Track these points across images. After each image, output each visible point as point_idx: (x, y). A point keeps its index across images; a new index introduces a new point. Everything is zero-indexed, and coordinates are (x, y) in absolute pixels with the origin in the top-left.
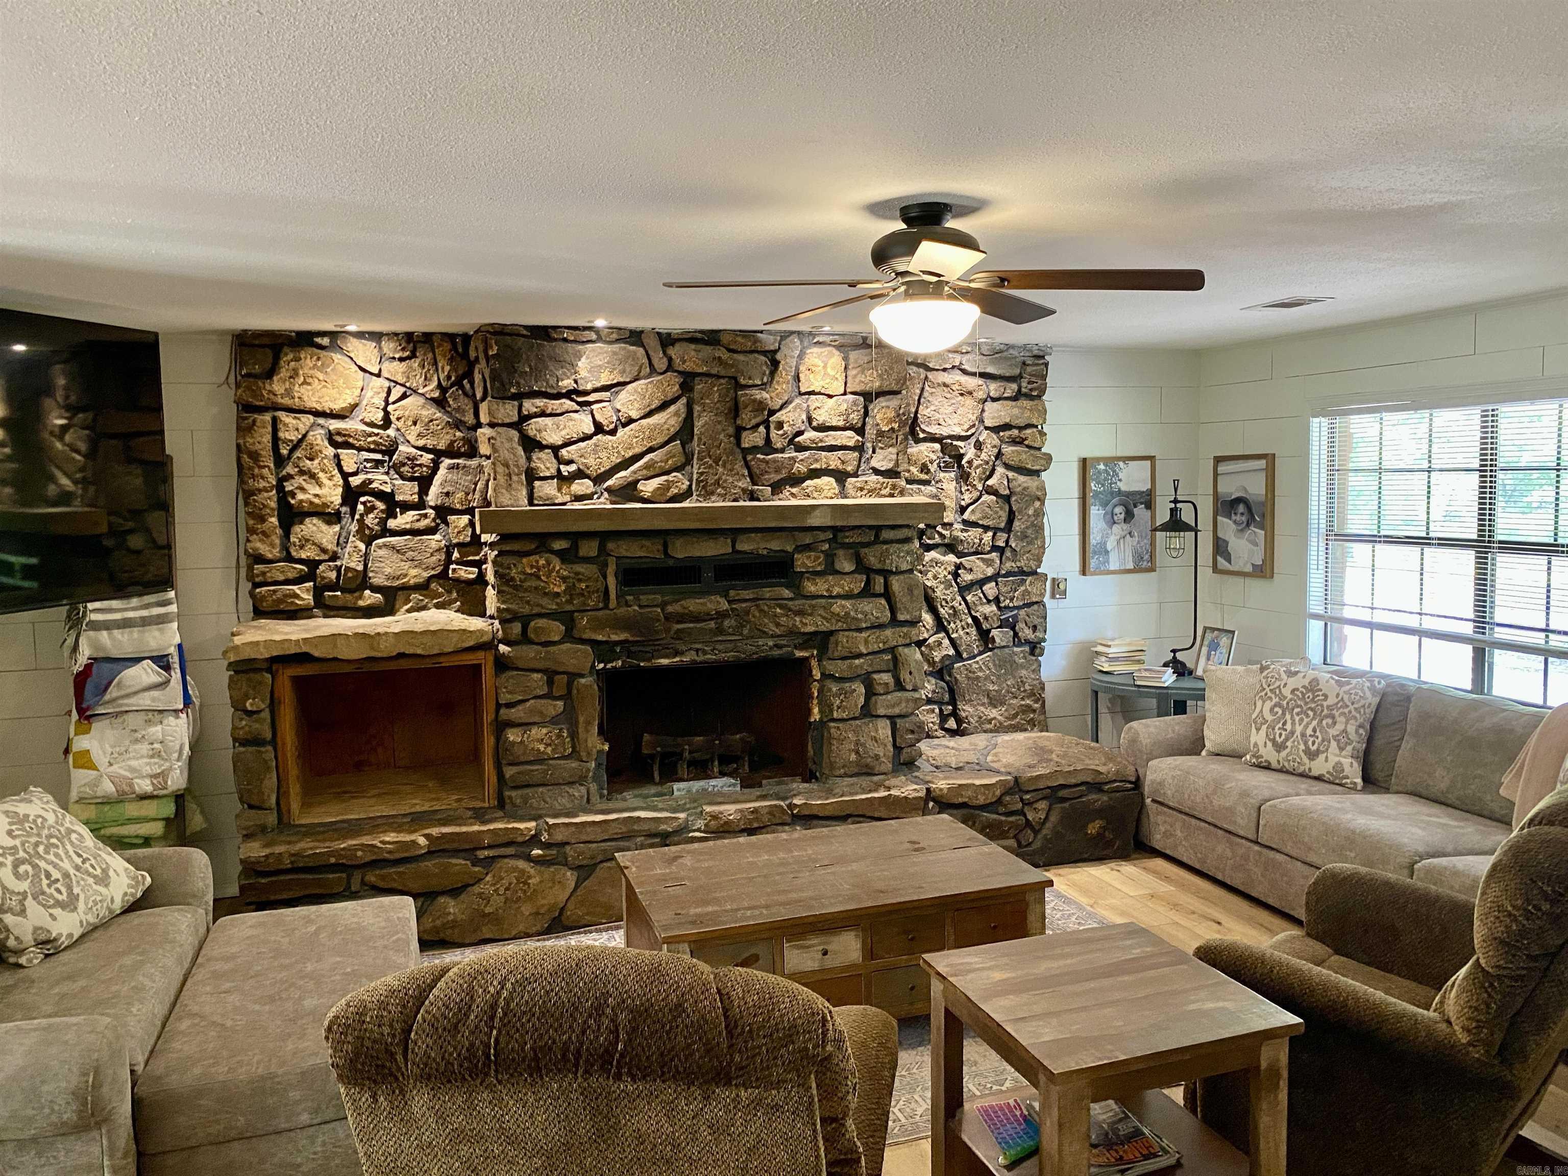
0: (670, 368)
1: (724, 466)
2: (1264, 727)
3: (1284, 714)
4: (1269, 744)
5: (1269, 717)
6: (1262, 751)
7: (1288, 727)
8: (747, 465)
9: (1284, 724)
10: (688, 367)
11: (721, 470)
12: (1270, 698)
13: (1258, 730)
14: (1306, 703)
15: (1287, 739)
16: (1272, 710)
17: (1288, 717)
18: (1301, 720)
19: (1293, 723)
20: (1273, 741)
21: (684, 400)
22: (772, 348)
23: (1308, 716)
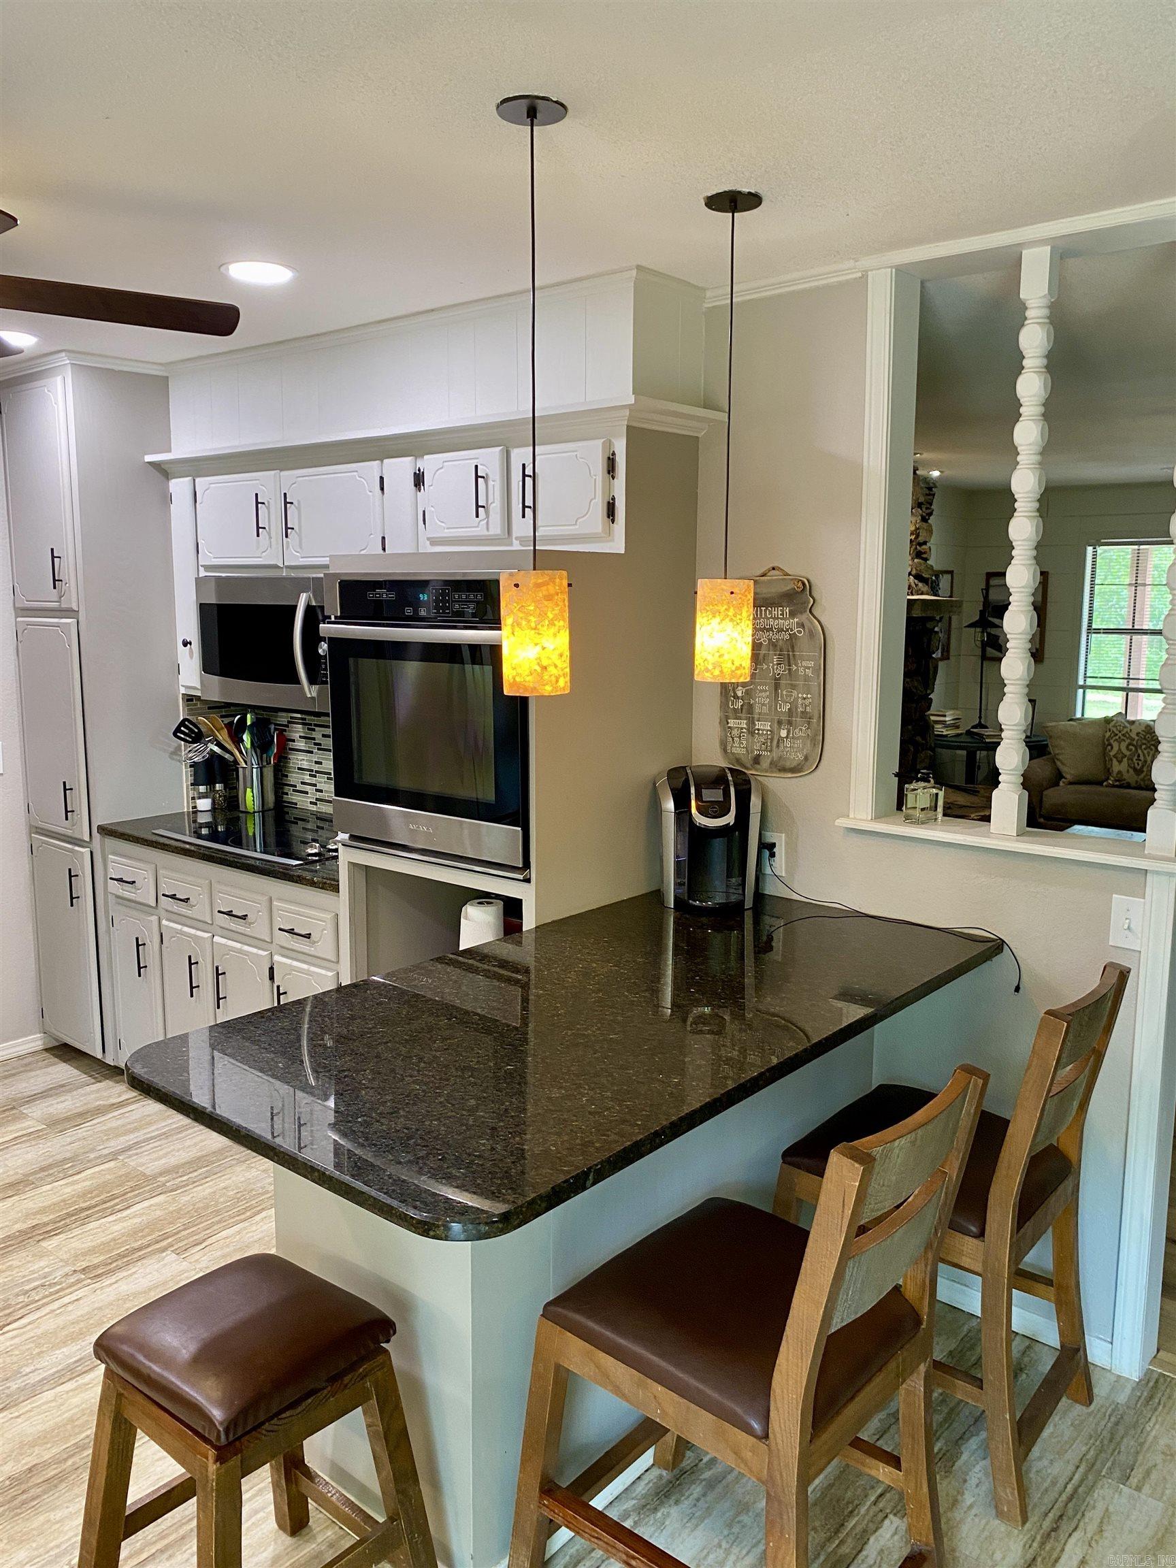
2: (1125, 760)
3: (1136, 750)
4: (1131, 771)
5: (1128, 753)
6: (1126, 776)
7: (1142, 758)
9: (1139, 756)
12: (1124, 741)
13: (1120, 762)
14: (1149, 742)
15: (1143, 766)
16: (1127, 748)
17: (1140, 751)
18: (1149, 753)
19: (1144, 755)
20: (1135, 769)
23: (1152, 750)
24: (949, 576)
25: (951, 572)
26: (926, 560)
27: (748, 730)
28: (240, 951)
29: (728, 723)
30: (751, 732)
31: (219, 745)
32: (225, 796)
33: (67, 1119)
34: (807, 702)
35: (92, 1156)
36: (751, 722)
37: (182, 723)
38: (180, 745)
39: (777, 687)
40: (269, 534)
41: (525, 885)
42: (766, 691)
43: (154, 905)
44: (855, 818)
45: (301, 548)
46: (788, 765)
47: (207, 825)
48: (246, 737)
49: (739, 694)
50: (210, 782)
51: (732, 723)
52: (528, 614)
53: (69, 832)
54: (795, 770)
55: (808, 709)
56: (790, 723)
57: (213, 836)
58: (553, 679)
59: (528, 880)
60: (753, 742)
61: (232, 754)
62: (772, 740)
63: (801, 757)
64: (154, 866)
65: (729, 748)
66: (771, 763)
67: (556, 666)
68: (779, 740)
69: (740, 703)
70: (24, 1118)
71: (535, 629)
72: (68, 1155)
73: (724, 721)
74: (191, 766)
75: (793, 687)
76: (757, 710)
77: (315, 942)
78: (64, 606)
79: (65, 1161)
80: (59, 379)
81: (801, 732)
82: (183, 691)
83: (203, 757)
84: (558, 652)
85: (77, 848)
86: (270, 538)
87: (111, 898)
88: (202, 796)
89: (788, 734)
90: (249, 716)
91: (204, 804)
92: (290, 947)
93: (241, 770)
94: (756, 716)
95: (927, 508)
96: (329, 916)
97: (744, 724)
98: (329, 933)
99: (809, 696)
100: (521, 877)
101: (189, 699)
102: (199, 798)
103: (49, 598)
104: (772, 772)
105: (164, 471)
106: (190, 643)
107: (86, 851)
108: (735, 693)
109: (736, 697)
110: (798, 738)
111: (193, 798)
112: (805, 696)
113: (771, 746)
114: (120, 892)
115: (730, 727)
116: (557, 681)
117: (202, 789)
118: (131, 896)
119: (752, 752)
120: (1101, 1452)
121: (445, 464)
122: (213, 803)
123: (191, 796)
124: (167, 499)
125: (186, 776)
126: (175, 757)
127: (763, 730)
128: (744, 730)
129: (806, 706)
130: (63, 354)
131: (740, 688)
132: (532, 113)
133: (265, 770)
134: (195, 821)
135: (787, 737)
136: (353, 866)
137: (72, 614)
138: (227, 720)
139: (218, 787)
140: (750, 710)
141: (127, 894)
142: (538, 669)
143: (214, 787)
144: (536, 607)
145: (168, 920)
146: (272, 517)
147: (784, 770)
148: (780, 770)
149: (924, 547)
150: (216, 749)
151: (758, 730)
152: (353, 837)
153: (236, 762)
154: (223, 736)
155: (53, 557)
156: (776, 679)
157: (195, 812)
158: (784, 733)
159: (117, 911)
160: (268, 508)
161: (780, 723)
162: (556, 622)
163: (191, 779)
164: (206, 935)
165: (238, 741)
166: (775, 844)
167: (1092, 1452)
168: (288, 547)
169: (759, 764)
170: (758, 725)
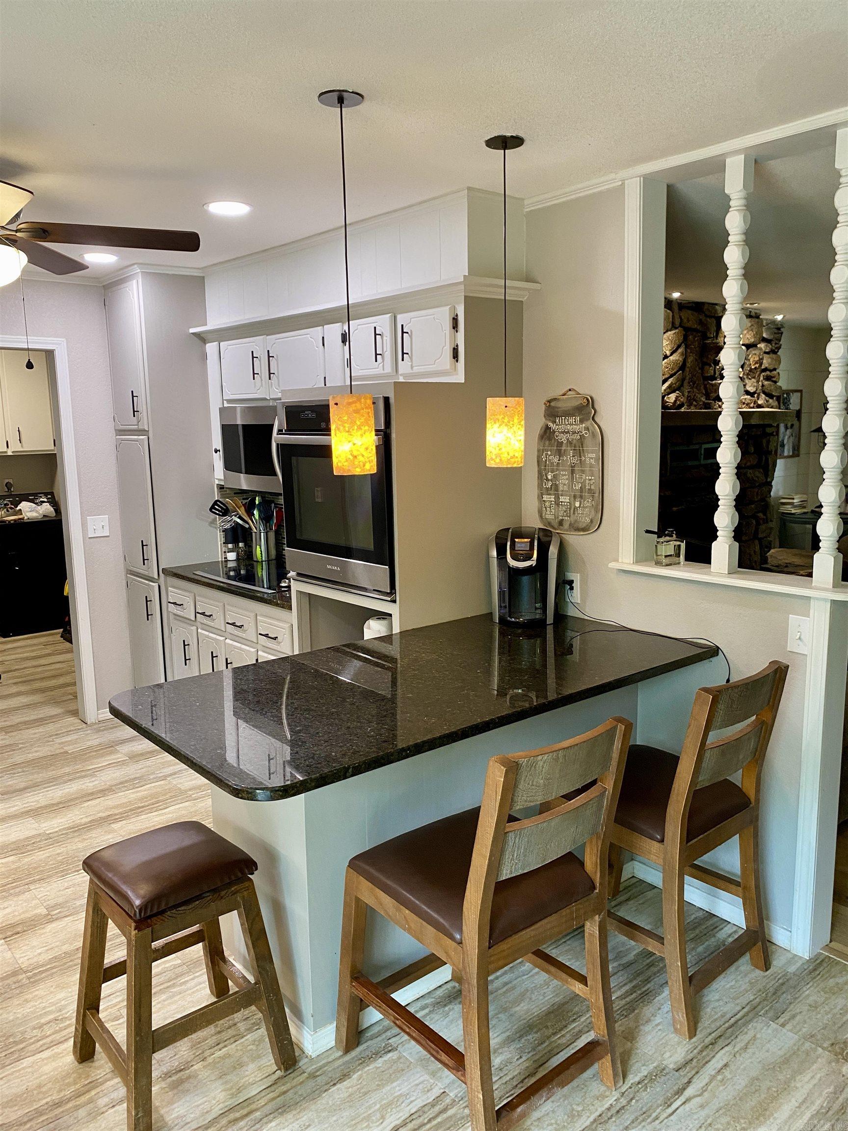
0: (680, 326)
1: (696, 388)
8: (705, 388)
10: (689, 325)
11: (695, 390)
21: (683, 346)
22: (720, 315)
24: (799, 394)
25: (801, 391)
26: (775, 382)
27: (555, 502)
28: (240, 649)
29: (543, 498)
30: (557, 503)
31: (240, 518)
32: (245, 551)
33: (142, 754)
34: (592, 482)
35: (152, 777)
36: (557, 497)
37: (215, 503)
38: (216, 518)
39: (573, 472)
40: (261, 377)
41: (393, 604)
42: (566, 475)
43: (194, 619)
44: (622, 562)
45: (279, 386)
46: (581, 526)
47: (234, 570)
48: (256, 512)
49: (549, 477)
50: (235, 541)
51: (545, 498)
52: (344, 422)
53: (146, 573)
54: (584, 529)
55: (593, 487)
56: (581, 497)
57: (238, 577)
58: (361, 463)
59: (394, 601)
60: (558, 510)
61: (248, 523)
62: (570, 509)
63: (588, 520)
64: (193, 594)
65: (544, 515)
66: (570, 525)
67: (363, 456)
68: (574, 509)
69: (550, 483)
70: (117, 753)
71: (348, 432)
72: (138, 775)
73: (541, 496)
74: (223, 531)
75: (583, 472)
76: (561, 488)
77: (280, 643)
78: (141, 427)
79: (135, 779)
80: (134, 282)
81: (588, 503)
82: (217, 482)
83: (231, 525)
84: (364, 447)
85: (151, 583)
86: (262, 380)
87: (172, 617)
88: (230, 551)
89: (580, 505)
90: (257, 498)
91: (232, 556)
92: (267, 646)
93: (254, 534)
94: (560, 493)
95: (776, 344)
96: (287, 626)
97: (552, 498)
98: (287, 637)
99: (593, 478)
100: (389, 599)
101: (221, 487)
102: (228, 552)
103: (131, 422)
104: (570, 531)
105: (202, 338)
106: (219, 451)
107: (156, 585)
108: (547, 477)
109: (547, 480)
110: (586, 507)
111: (225, 552)
112: (590, 478)
113: (570, 513)
114: (175, 611)
115: (544, 501)
116: (364, 465)
117: (230, 546)
118: (181, 614)
119: (558, 517)
120: (764, 1000)
121: (359, 327)
122: (238, 555)
123: (223, 551)
124: (204, 357)
125: (220, 537)
126: (213, 525)
127: (564, 502)
128: (553, 503)
129: (591, 485)
130: (136, 266)
131: (550, 473)
132: (341, 100)
133: (269, 533)
134: (226, 567)
135: (579, 507)
136: (299, 593)
137: (145, 433)
138: (244, 502)
139: (241, 545)
140: (556, 487)
141: (179, 613)
142: (351, 457)
143: (238, 545)
144: (349, 417)
145: (203, 629)
146: (261, 366)
147: (578, 529)
148: (575, 530)
149: (775, 372)
150: (239, 520)
151: (562, 502)
152: (299, 574)
153: (250, 528)
154: (242, 512)
155: (133, 397)
156: (572, 467)
157: (227, 561)
158: (577, 504)
159: (175, 624)
160: (260, 361)
161: (575, 497)
162: (363, 428)
163: (223, 540)
164: (223, 638)
165: (251, 515)
166: (573, 581)
167: (757, 1000)
168: (272, 386)
169: (562, 525)
170: (562, 499)
